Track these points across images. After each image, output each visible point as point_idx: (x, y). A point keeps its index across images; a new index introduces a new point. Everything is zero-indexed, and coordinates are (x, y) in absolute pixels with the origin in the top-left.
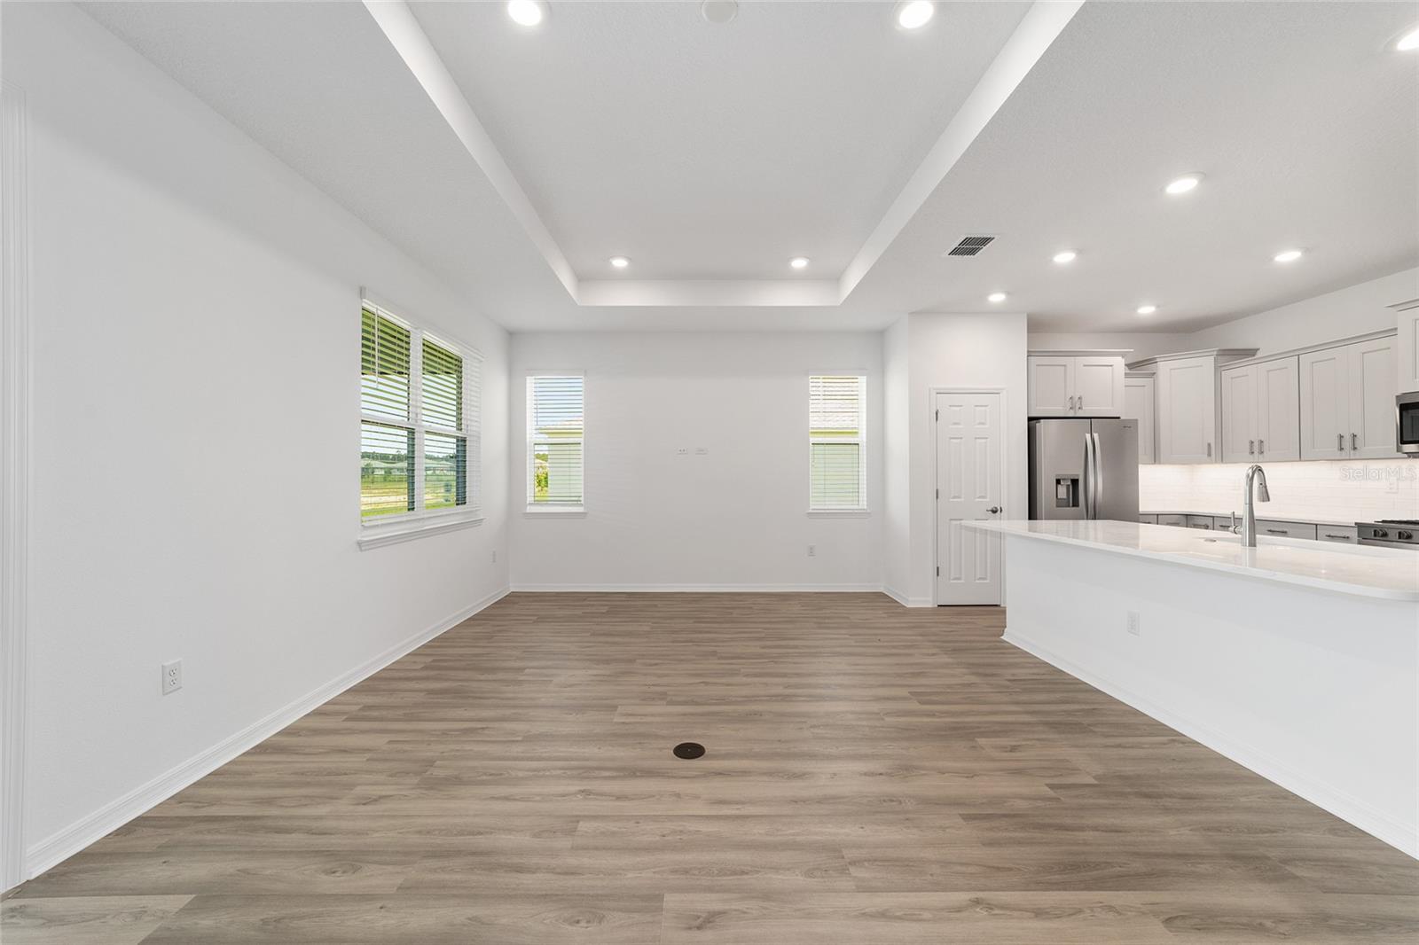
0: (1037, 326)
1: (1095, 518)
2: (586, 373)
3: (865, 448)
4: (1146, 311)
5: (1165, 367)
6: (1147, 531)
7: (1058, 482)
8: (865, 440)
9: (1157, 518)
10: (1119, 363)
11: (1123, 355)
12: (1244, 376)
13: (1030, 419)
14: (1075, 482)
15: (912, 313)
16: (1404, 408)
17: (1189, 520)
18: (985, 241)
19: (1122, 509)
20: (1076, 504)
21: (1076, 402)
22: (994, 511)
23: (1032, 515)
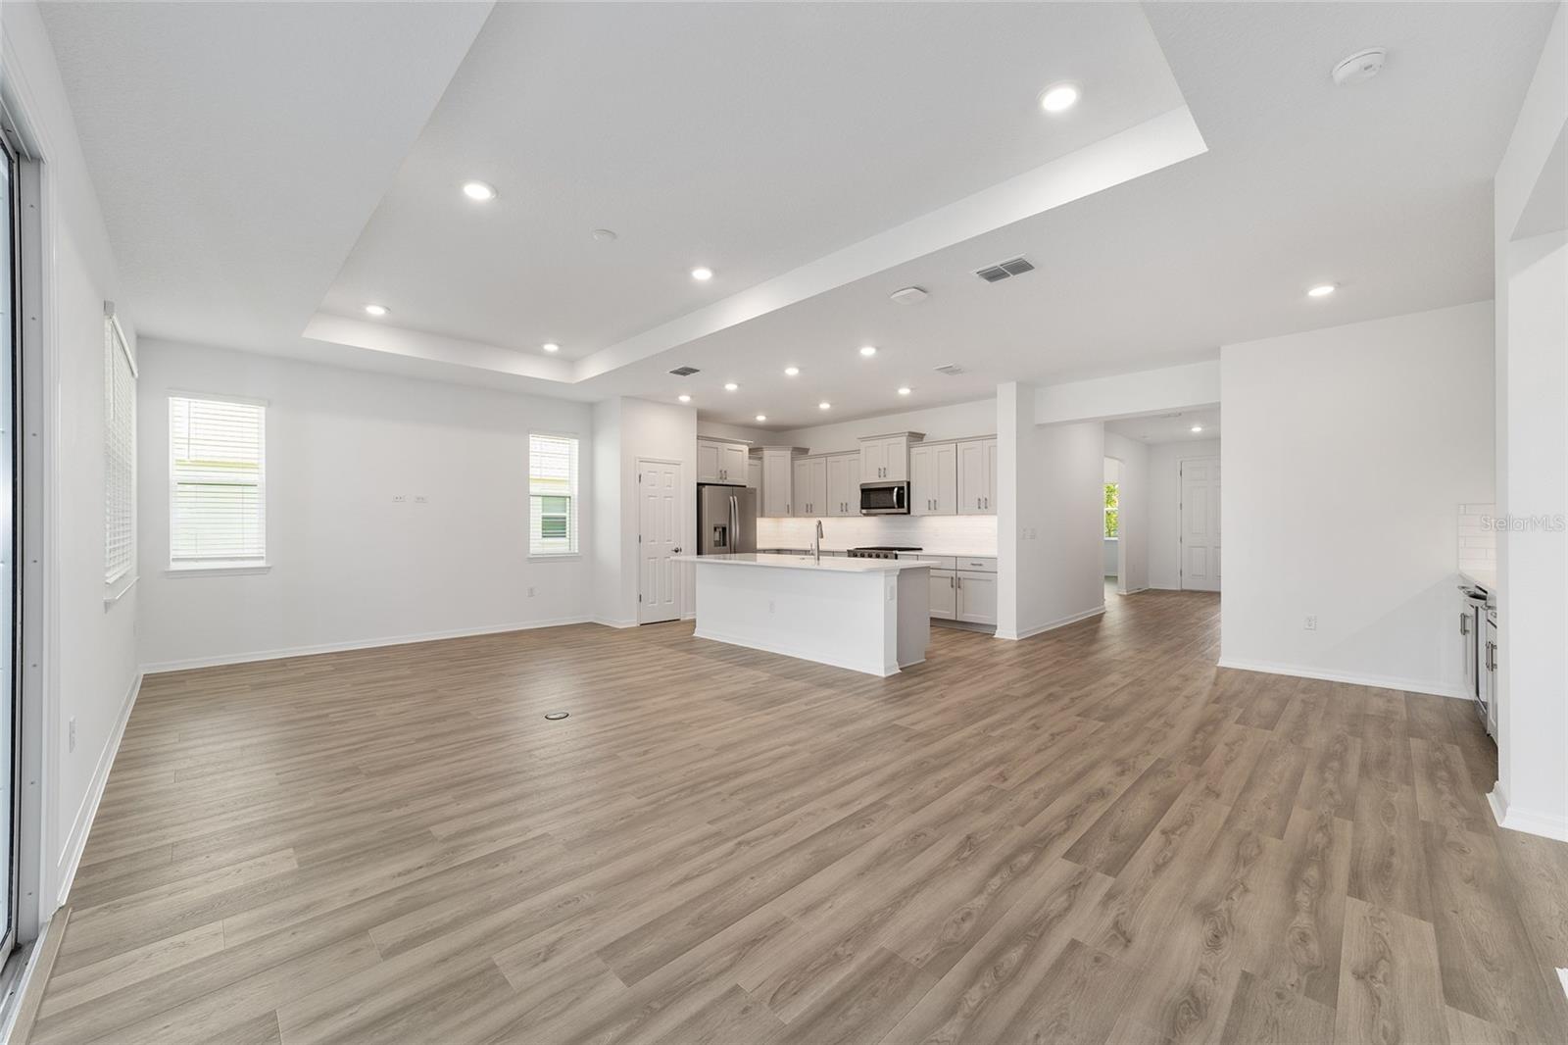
0: (703, 417)
1: (735, 552)
2: (269, 404)
3: (576, 501)
4: (761, 418)
5: (767, 454)
6: (762, 559)
7: (715, 529)
8: (576, 493)
9: (764, 551)
10: (746, 449)
11: (748, 445)
12: (804, 463)
13: (698, 484)
14: (724, 529)
15: (623, 397)
16: (863, 491)
17: (779, 551)
18: (694, 371)
19: (747, 546)
20: (724, 544)
21: (723, 474)
22: (677, 551)
23: (699, 552)
